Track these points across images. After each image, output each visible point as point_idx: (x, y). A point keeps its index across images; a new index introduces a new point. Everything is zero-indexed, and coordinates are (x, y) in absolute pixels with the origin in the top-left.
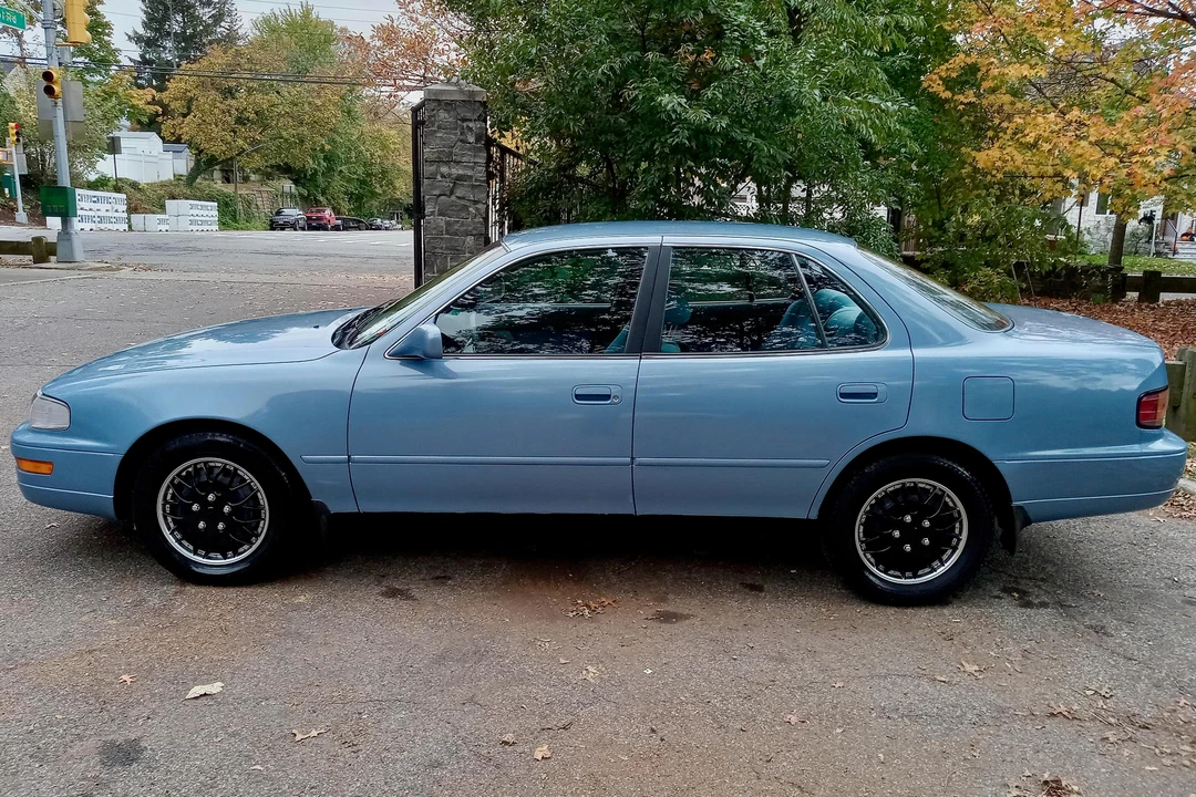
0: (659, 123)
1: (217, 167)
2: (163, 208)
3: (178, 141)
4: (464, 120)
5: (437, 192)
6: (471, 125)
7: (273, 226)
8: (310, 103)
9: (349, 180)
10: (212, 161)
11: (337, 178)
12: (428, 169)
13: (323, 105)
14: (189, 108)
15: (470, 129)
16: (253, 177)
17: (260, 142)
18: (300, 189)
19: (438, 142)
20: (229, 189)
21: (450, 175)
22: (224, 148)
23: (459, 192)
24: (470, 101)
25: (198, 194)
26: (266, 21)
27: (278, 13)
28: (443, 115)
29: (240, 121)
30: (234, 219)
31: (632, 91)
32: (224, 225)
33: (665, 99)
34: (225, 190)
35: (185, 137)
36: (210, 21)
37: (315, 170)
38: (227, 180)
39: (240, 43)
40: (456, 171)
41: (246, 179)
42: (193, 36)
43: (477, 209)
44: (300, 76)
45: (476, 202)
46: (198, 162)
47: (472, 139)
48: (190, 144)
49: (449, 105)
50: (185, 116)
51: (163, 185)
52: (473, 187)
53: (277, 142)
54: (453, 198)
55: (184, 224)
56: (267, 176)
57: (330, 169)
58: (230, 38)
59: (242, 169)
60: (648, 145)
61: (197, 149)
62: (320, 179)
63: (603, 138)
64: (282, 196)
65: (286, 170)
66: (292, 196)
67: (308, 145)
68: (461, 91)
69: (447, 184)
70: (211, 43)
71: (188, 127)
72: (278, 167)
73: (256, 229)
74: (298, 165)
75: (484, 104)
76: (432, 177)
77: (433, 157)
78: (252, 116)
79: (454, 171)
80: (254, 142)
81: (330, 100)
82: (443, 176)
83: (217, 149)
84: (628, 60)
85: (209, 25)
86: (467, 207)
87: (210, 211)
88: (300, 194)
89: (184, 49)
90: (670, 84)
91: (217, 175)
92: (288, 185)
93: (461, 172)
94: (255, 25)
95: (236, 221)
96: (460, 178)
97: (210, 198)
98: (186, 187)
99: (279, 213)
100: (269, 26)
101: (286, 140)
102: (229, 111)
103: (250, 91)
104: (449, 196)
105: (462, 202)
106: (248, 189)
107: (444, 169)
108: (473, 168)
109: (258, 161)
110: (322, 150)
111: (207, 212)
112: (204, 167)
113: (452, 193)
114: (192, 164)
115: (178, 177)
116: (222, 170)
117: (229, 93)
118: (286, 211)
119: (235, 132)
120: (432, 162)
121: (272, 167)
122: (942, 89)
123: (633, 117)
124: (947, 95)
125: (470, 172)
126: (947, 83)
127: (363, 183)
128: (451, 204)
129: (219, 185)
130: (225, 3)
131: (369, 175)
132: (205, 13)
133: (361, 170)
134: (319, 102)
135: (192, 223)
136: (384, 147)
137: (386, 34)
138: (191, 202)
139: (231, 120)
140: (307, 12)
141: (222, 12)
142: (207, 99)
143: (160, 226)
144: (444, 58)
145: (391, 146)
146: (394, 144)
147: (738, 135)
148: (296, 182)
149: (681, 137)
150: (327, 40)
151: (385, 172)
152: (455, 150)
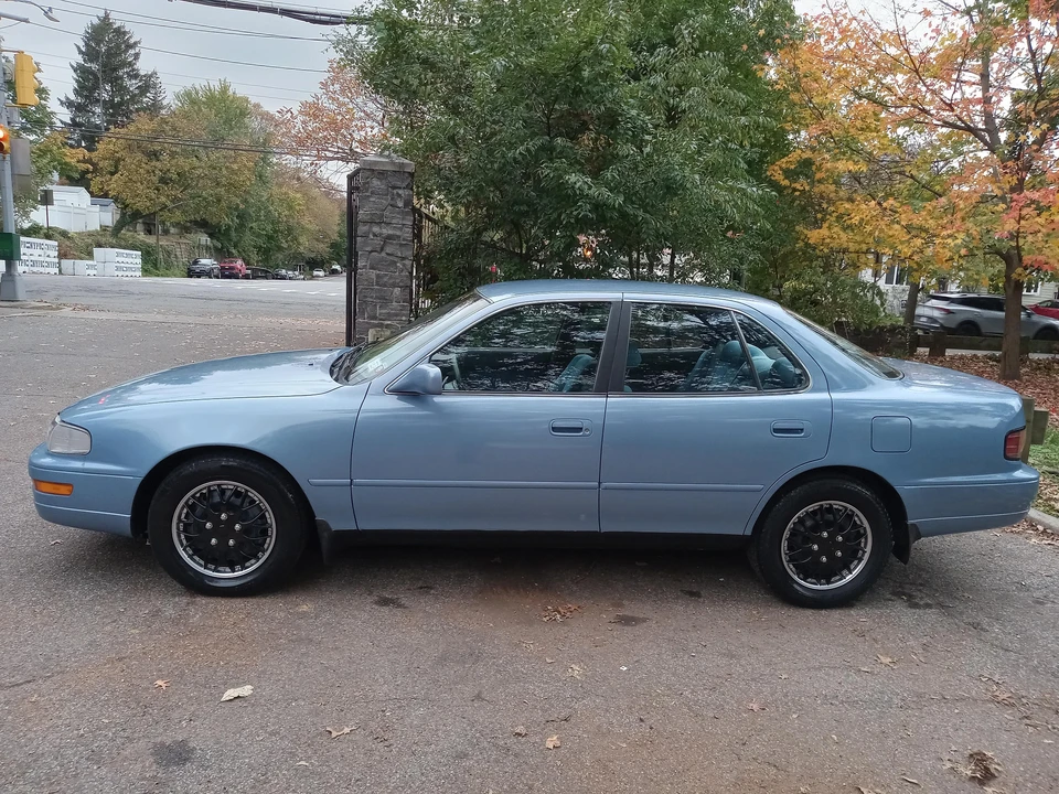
0: (567, 197)
1: (140, 221)
2: (90, 255)
3: (106, 196)
4: (394, 188)
5: (369, 249)
6: (400, 192)
7: (191, 274)
8: (227, 168)
9: (259, 236)
10: (136, 215)
11: (248, 233)
12: (362, 229)
13: (239, 170)
14: (116, 167)
15: (399, 195)
16: (172, 230)
17: (181, 199)
18: (215, 242)
19: (371, 205)
20: (151, 240)
21: (381, 234)
22: (148, 204)
23: (389, 249)
24: (399, 171)
25: (123, 243)
26: (188, 94)
27: (198, 87)
28: (376, 182)
29: (163, 180)
30: (155, 266)
31: (545, 170)
32: (146, 272)
33: (573, 178)
34: (148, 241)
35: (112, 193)
36: (137, 92)
37: (229, 226)
38: (149, 232)
39: (163, 112)
40: (386, 231)
41: (166, 232)
42: (121, 104)
43: (404, 265)
44: (217, 142)
45: (403, 259)
46: (123, 215)
47: (401, 204)
48: (116, 200)
49: (382, 174)
50: (112, 174)
51: (90, 234)
52: (401, 245)
53: (196, 200)
54: (383, 254)
55: (111, 269)
56: (185, 229)
57: (242, 226)
58: (155, 108)
59: (163, 223)
60: (555, 215)
61: (123, 204)
62: (233, 234)
63: (516, 208)
64: (198, 248)
65: (203, 225)
66: (208, 248)
67: (224, 204)
68: (393, 163)
69: (378, 242)
70: (137, 110)
71: (115, 184)
72: (195, 222)
73: (175, 276)
74: (214, 221)
75: (412, 175)
76: (365, 236)
77: (366, 218)
78: (175, 177)
79: (384, 231)
80: (175, 199)
81: (245, 165)
82: (375, 235)
83: (141, 204)
84: (539, 143)
85: (135, 95)
86: (396, 263)
87: (134, 259)
88: (215, 247)
89: (112, 115)
90: (576, 164)
91: (140, 227)
92: (204, 239)
93: (390, 232)
94: (177, 97)
95: (157, 269)
96: (390, 237)
97: (134, 248)
98: (113, 237)
99: (196, 262)
100: (190, 98)
101: (205, 199)
102: (153, 172)
103: (173, 155)
104: (380, 253)
105: (391, 258)
106: (168, 240)
107: (376, 229)
108: (401, 229)
109: (178, 216)
110: (237, 209)
111: (132, 260)
112: (129, 220)
113: (382, 250)
114: (118, 217)
115: (104, 228)
116: (144, 223)
117: (155, 155)
118: (203, 261)
119: (158, 190)
120: (365, 222)
121: (191, 222)
122: (782, 177)
123: (541, 192)
124: (786, 182)
125: (398, 233)
126: (788, 173)
127: (270, 238)
128: (382, 260)
129: (142, 236)
130: (151, 76)
131: (276, 231)
132: (132, 85)
133: (269, 227)
134: (235, 167)
135: (118, 269)
136: (290, 208)
137: (313, 111)
138: (117, 250)
139: (155, 179)
140: (224, 90)
141: (148, 84)
142: (133, 160)
143: (88, 272)
144: (363, 133)
145: (297, 208)
146: (299, 205)
147: (630, 210)
148: (211, 236)
149: (585, 210)
150: (243, 113)
151: (290, 230)
152: (386, 213)
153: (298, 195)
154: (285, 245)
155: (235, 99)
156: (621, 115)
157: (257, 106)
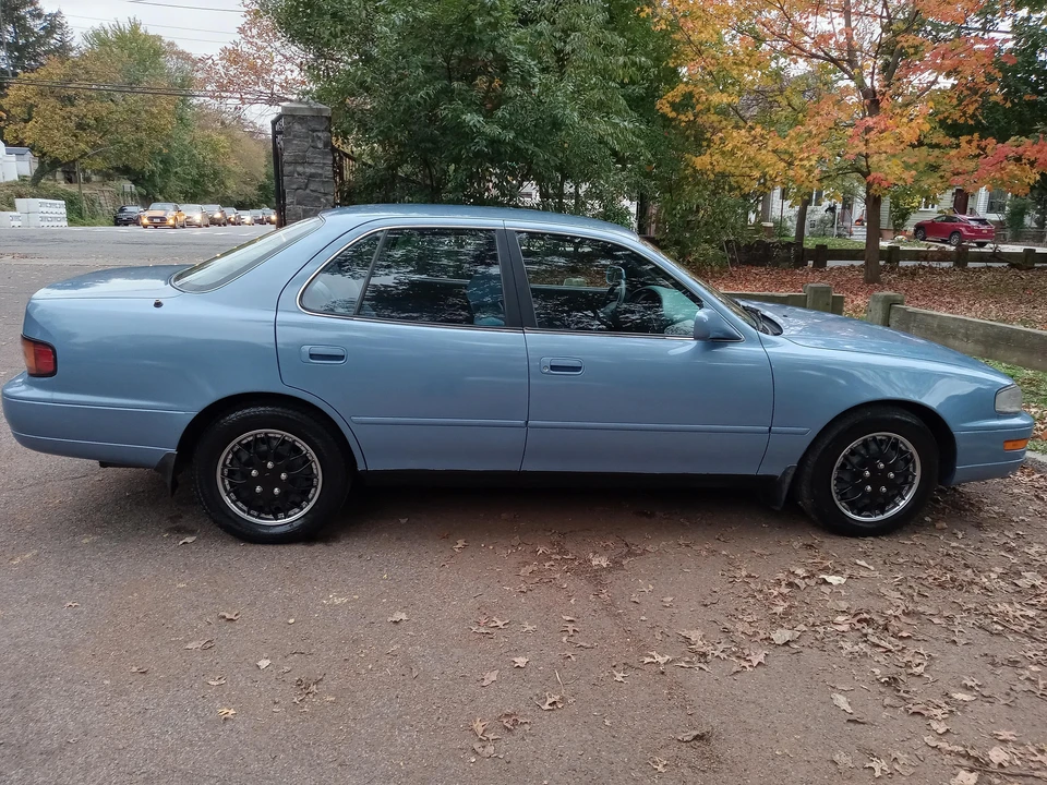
0: (464, 134)
1: (59, 169)
2: (12, 206)
3: (21, 144)
4: (314, 131)
5: (295, 187)
6: (319, 134)
7: (118, 222)
8: (146, 111)
9: (184, 181)
10: (55, 163)
11: (173, 178)
12: (287, 169)
13: (159, 113)
14: (30, 114)
15: (319, 138)
16: (94, 178)
17: (100, 146)
18: (139, 188)
19: (294, 147)
20: (73, 189)
21: (304, 173)
22: (67, 152)
23: (312, 187)
24: (318, 116)
25: (44, 193)
26: (96, 35)
27: (107, 27)
28: (297, 127)
29: (80, 126)
30: (80, 215)
31: (444, 111)
32: (71, 221)
33: (468, 117)
34: (69, 190)
35: (27, 141)
36: (42, 33)
37: (153, 171)
38: (69, 180)
39: (72, 54)
40: (309, 170)
41: (87, 180)
42: (27, 45)
43: (327, 200)
44: (132, 85)
45: (325, 194)
46: (41, 164)
47: (320, 145)
48: (32, 149)
49: (302, 119)
50: (26, 121)
51: (9, 185)
52: (324, 182)
53: (117, 146)
54: (308, 191)
55: (35, 221)
56: (107, 176)
57: (166, 171)
58: (63, 49)
59: (84, 170)
60: (456, 151)
61: (41, 152)
62: (158, 180)
63: (422, 145)
64: (123, 195)
65: (125, 171)
66: (132, 195)
67: (147, 149)
68: (311, 109)
69: (302, 180)
70: (46, 53)
71: (30, 132)
72: (117, 169)
73: (102, 224)
74: (138, 167)
75: (329, 119)
76: (291, 175)
77: (290, 159)
78: (92, 122)
79: (307, 170)
80: (95, 146)
81: (165, 109)
82: (299, 174)
83: (60, 152)
84: (438, 87)
85: (41, 36)
86: (319, 198)
87: (59, 208)
88: (140, 194)
89: (18, 58)
90: (470, 105)
91: (59, 175)
92: (128, 186)
93: (313, 171)
94: (86, 38)
95: (82, 218)
96: (312, 176)
97: (56, 197)
98: (33, 186)
99: (122, 210)
100: (99, 38)
101: (126, 144)
102: (69, 118)
103: (89, 99)
104: (305, 190)
105: (315, 194)
106: (91, 189)
107: (300, 169)
108: (322, 168)
109: (99, 163)
110: (160, 153)
111: (56, 210)
112: (48, 168)
113: (306, 187)
114: (36, 166)
115: (23, 178)
116: (63, 171)
117: (70, 100)
118: (129, 209)
119: (76, 137)
120: (290, 163)
121: (113, 168)
122: (669, 110)
123: (444, 130)
124: (673, 115)
125: (320, 171)
126: (674, 106)
127: (196, 182)
128: (308, 196)
129: (63, 185)
130: (55, 16)
131: (201, 176)
132: (37, 25)
133: (194, 172)
134: (155, 110)
135: (43, 219)
136: (215, 150)
137: (233, 56)
138: (40, 200)
139: (71, 125)
140: (135, 27)
141: (53, 26)
142: (47, 106)
143: (13, 223)
144: (283, 77)
145: (222, 150)
146: (223, 147)
147: (521, 144)
148: (134, 182)
149: (481, 145)
150: (158, 53)
151: (216, 173)
152: (309, 154)
153: (222, 138)
154: (212, 189)
155: (147, 37)
156: (509, 61)
157: (171, 44)
